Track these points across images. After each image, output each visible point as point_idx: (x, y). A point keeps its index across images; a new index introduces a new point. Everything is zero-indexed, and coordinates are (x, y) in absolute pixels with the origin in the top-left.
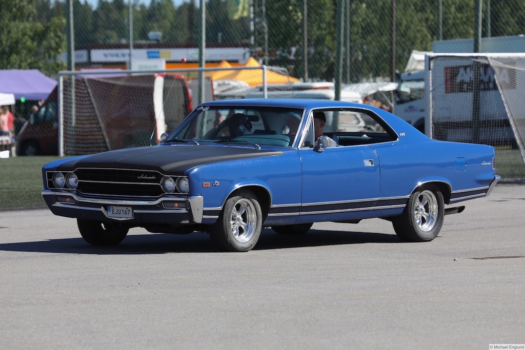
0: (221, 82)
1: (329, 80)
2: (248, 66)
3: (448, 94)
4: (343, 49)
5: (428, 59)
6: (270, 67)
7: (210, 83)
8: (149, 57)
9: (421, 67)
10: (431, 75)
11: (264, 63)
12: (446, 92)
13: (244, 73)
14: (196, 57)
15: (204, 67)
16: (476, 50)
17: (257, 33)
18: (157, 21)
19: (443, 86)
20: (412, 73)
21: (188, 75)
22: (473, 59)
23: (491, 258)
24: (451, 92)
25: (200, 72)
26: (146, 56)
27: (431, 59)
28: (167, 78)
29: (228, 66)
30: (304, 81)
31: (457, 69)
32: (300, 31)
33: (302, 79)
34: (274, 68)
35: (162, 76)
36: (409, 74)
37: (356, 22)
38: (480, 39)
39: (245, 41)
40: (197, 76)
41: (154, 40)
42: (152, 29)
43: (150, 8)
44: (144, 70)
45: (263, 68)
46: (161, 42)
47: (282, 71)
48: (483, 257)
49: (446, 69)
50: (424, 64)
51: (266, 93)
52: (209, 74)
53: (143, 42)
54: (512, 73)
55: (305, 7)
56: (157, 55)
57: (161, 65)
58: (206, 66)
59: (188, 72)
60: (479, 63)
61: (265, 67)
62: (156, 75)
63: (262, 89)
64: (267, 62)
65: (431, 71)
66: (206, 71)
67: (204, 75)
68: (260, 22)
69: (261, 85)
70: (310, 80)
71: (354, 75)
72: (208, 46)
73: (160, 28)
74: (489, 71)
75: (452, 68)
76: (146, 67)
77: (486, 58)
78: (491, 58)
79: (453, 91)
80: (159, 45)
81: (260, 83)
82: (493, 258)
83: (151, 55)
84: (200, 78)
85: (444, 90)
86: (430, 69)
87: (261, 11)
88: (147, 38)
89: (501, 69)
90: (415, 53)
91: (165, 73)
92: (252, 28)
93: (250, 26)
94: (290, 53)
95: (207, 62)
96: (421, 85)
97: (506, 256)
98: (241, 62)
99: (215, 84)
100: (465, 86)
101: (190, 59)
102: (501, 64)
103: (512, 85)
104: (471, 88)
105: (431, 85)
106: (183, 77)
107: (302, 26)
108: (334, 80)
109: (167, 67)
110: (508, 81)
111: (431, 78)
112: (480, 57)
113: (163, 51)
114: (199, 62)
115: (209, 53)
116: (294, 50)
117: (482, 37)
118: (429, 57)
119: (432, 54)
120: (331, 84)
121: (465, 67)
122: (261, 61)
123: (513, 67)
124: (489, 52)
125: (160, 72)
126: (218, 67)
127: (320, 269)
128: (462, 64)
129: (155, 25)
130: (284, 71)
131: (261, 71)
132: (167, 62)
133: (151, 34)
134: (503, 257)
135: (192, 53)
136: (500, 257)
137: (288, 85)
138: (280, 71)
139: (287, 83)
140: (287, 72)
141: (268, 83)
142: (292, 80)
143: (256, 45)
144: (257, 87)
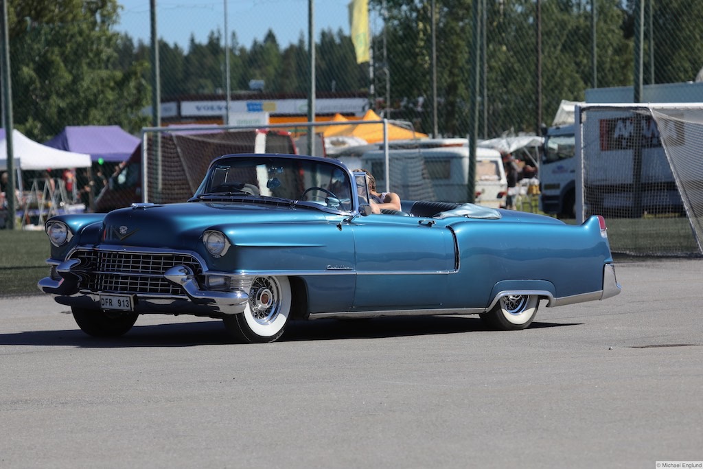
0: (334, 139)
1: (462, 137)
2: (366, 120)
3: (604, 152)
4: (479, 99)
5: (578, 111)
6: (392, 121)
7: (320, 140)
8: (250, 110)
9: (571, 120)
10: (582, 129)
11: (385, 116)
12: (602, 150)
13: (361, 128)
14: (305, 109)
15: (314, 122)
16: (637, 100)
17: (376, 81)
18: (260, 67)
19: (598, 142)
20: (561, 126)
21: (296, 132)
22: (632, 110)
23: (653, 346)
24: (608, 150)
25: (309, 128)
26: (246, 108)
27: (582, 110)
28: (270, 135)
29: (343, 120)
30: (434, 137)
31: (613, 123)
32: (428, 77)
33: (431, 135)
34: (398, 122)
35: (265, 132)
36: (558, 128)
37: (494, 67)
38: (641, 86)
39: (363, 90)
40: (306, 132)
41: (254, 90)
42: (253, 77)
43: (251, 52)
44: (244, 125)
45: (383, 122)
46: (264, 92)
47: (407, 125)
48: (644, 345)
49: (601, 121)
50: (573, 116)
51: (387, 151)
52: (320, 130)
53: (243, 92)
54: (680, 127)
55: (434, 49)
56: (259, 107)
57: (265, 119)
58: (317, 120)
59: (296, 127)
60: (640, 114)
61: (386, 120)
62: (257, 130)
63: (382, 147)
64: (388, 115)
65: (582, 125)
66: (317, 126)
67: (314, 130)
68: (381, 68)
69: (382, 142)
70: (440, 136)
71: (492, 129)
72: (318, 97)
73: (263, 75)
74: (652, 125)
75: (607, 121)
76: (245, 121)
77: (647, 109)
78: (654, 109)
79: (609, 148)
80: (260, 95)
81: (380, 140)
82: (656, 346)
83: (251, 107)
84: (309, 135)
85: (598, 147)
86: (581, 122)
87: (382, 54)
88: (247, 87)
89: (666, 121)
90: (565, 103)
91: (267, 130)
92: (372, 75)
93: (369, 73)
94: (416, 104)
95: (318, 115)
96: (571, 141)
97: (671, 343)
98: (358, 115)
99: (327, 141)
100: (624, 143)
101: (299, 112)
102: (665, 116)
103: (680, 141)
104: (631, 144)
105: (582, 141)
106: (289, 133)
107: (430, 72)
108: (468, 136)
109: (271, 122)
110: (675, 136)
111: (582, 133)
112: (640, 107)
113: (266, 103)
114: (308, 116)
115: (319, 105)
116: (421, 100)
117: (644, 84)
118: (580, 107)
119: (584, 105)
120: (466, 141)
121: (624, 120)
122: (382, 114)
123: (680, 120)
124: (651, 102)
125: (261, 128)
126: (331, 122)
127: (449, 360)
128: (619, 117)
129: (257, 72)
130: (409, 126)
131: (381, 125)
132: (272, 116)
133: (253, 83)
134: (667, 346)
135: (299, 105)
136: (664, 346)
137: (414, 142)
138: (405, 126)
139: (412, 140)
140: (412, 127)
141: (389, 140)
142: (418, 135)
143: (377, 95)
144: (376, 145)
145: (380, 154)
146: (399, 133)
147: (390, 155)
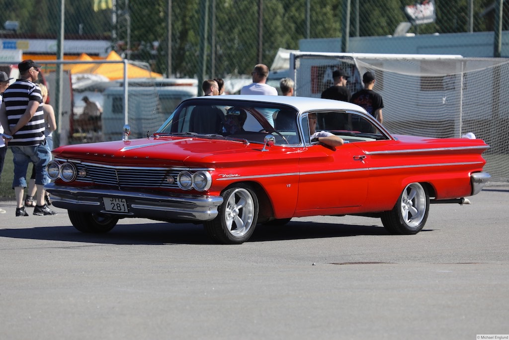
0: (80, 76)
1: (191, 77)
2: (108, 60)
3: (314, 95)
5: (293, 58)
6: (131, 62)
7: (68, 76)
8: (4, 47)
10: (296, 74)
11: (126, 58)
12: (313, 93)
13: (104, 67)
14: (55, 49)
15: (62, 60)
16: (343, 51)
17: (119, 27)
18: (14, 10)
20: (278, 71)
21: (46, 68)
22: (339, 59)
24: (317, 93)
25: (58, 65)
27: (296, 57)
29: (88, 59)
30: (167, 77)
31: (323, 69)
32: (164, 25)
33: (165, 75)
34: (137, 63)
36: (275, 73)
38: (348, 38)
39: (106, 34)
40: (54, 69)
41: (9, 30)
42: (10, 18)
45: (124, 62)
46: (18, 32)
47: (144, 66)
48: (342, 262)
49: (313, 68)
50: (289, 62)
51: (127, 88)
52: (67, 67)
54: (379, 75)
56: (13, 45)
57: (18, 56)
58: (64, 59)
59: (46, 64)
60: (345, 63)
61: (126, 61)
62: (12, 66)
64: (129, 56)
65: (295, 70)
66: (65, 63)
67: (62, 67)
68: (123, 15)
69: (121, 80)
70: (173, 75)
72: (66, 38)
73: (17, 17)
74: (356, 72)
75: (317, 67)
76: (1, 57)
77: (351, 58)
78: (357, 58)
80: (16, 35)
81: (120, 78)
82: (352, 263)
83: (7, 45)
84: (58, 72)
85: (309, 90)
86: (295, 68)
87: (124, 3)
88: (2, 28)
90: (282, 51)
92: (114, 20)
93: (112, 19)
94: (152, 47)
95: (65, 54)
97: (366, 261)
98: (102, 56)
99: (74, 78)
101: (49, 51)
102: (367, 65)
103: (379, 87)
107: (165, 19)
108: (197, 77)
111: (296, 77)
112: (346, 57)
113: (20, 42)
114: (57, 54)
115: (67, 45)
116: (156, 44)
117: (350, 37)
118: (294, 55)
119: (297, 53)
120: (195, 81)
121: (331, 67)
122: (123, 55)
123: (379, 69)
124: (355, 52)
126: (78, 60)
128: (328, 65)
129: (13, 15)
130: (146, 66)
131: (121, 65)
132: (25, 54)
133: (8, 24)
134: (362, 263)
135: (49, 45)
137: (150, 81)
138: (142, 66)
139: (148, 79)
140: (149, 67)
141: (129, 78)
142: (154, 75)
143: (118, 39)
144: (117, 82)
145: (120, 91)
146: (137, 72)
147: (129, 91)
